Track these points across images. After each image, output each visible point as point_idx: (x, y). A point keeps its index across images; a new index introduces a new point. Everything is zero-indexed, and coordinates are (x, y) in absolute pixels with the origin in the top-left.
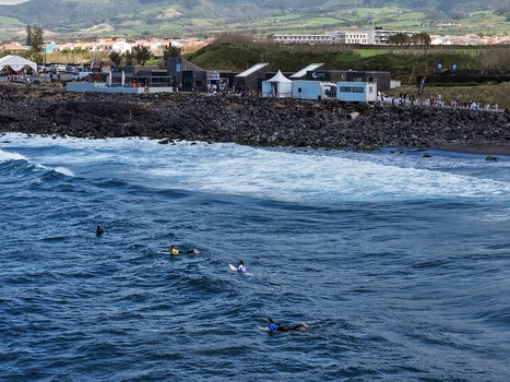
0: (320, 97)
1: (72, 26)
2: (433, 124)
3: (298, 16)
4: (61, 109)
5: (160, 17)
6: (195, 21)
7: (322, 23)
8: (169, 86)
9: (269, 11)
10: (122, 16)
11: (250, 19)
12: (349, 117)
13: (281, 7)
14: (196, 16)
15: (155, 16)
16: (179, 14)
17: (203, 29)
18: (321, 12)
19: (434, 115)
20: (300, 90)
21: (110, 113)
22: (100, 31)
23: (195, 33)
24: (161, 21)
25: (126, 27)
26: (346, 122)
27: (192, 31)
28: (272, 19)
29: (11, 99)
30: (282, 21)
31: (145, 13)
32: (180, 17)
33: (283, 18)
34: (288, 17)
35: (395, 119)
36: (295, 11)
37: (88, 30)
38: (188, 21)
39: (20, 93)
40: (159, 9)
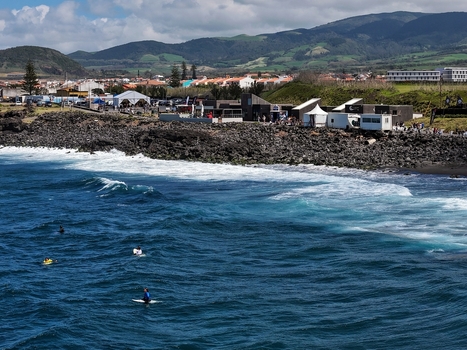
0: (348, 126)
1: (230, 62)
2: (428, 149)
3: (435, 53)
4: (145, 135)
5: (308, 54)
6: (339, 57)
7: (456, 59)
8: (240, 116)
9: (409, 48)
10: (274, 53)
11: (391, 56)
12: (367, 143)
13: (419, 45)
14: (341, 53)
15: (304, 52)
16: (326, 51)
17: (346, 65)
18: (457, 48)
19: (431, 141)
20: (332, 121)
21: (180, 139)
22: (254, 66)
23: (339, 68)
24: (309, 58)
25: (277, 63)
26: (363, 147)
27: (336, 67)
28: (411, 55)
29: (116, 127)
30: (420, 57)
31: (295, 50)
32: (326, 54)
33: (421, 54)
34: (425, 53)
35: (399, 145)
36: (433, 48)
37: (243, 65)
38: (333, 57)
39: (123, 122)
40: (307, 47)
